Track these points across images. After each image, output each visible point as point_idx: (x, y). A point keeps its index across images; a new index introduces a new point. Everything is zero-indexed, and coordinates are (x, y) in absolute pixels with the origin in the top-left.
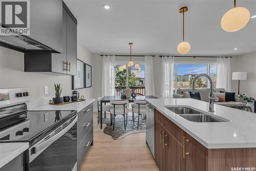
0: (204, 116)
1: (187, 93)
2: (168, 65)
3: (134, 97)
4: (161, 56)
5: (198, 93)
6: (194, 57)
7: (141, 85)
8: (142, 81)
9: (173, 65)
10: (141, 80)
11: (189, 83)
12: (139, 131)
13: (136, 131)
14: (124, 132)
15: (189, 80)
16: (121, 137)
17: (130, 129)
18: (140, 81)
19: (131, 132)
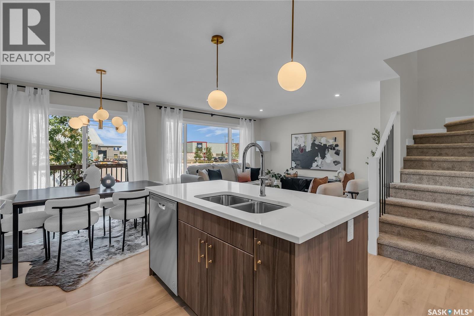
0: (257, 203)
1: (204, 171)
2: (172, 123)
3: (108, 187)
4: (160, 107)
5: (219, 171)
6: (212, 115)
7: (101, 159)
8: (105, 153)
9: (180, 125)
10: (102, 149)
11: (194, 155)
12: (128, 254)
13: (119, 257)
14: (90, 267)
15: (194, 150)
16: (84, 281)
17: (105, 255)
18: (100, 152)
19: (108, 263)
